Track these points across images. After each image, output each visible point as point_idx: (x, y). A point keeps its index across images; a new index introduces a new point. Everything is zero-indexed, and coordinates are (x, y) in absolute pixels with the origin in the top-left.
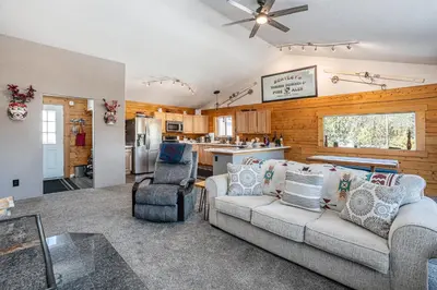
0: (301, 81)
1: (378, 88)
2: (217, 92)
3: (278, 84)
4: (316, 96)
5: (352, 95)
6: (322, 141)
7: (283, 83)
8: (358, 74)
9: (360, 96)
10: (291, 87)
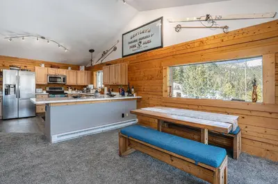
0: (150, 34)
1: (220, 31)
2: (92, 51)
3: (133, 39)
4: (161, 47)
5: (193, 42)
6: (166, 91)
7: (137, 38)
8: (199, 19)
9: (202, 42)
10: (143, 41)
